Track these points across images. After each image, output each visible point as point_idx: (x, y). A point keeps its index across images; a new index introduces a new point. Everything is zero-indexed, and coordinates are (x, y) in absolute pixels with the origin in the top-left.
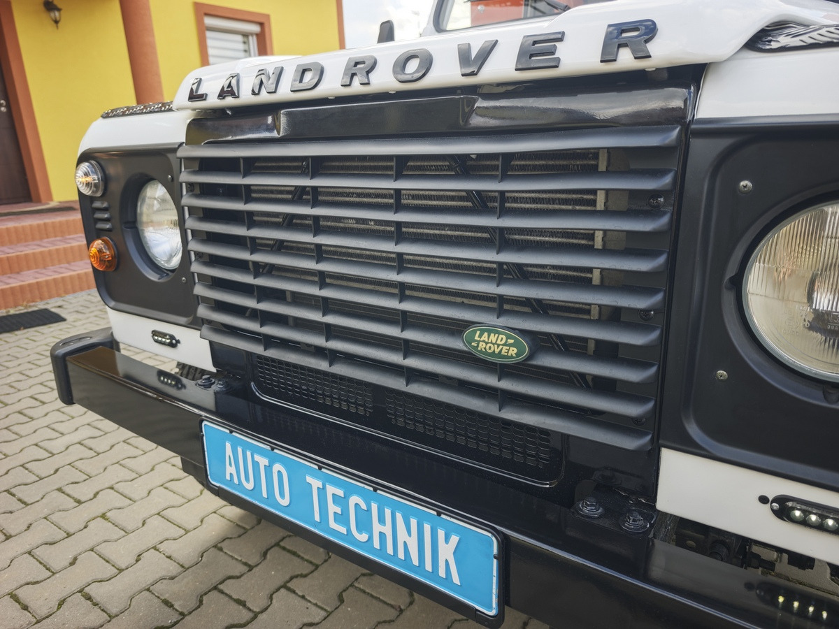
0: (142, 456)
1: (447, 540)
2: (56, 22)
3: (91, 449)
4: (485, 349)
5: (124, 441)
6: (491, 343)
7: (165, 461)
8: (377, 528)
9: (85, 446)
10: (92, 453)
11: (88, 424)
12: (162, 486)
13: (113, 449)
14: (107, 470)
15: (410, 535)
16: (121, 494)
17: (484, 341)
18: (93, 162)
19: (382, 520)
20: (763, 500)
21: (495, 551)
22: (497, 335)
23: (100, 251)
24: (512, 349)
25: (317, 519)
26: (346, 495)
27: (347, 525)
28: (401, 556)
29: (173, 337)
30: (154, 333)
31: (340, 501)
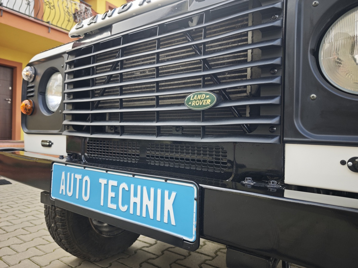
0: (29, 235)
1: (169, 197)
3: (4, 230)
4: (195, 104)
5: (22, 228)
6: (198, 100)
7: (40, 237)
8: (133, 199)
9: (2, 229)
10: (5, 232)
11: (7, 221)
12: (35, 247)
13: (15, 231)
14: (9, 239)
15: (149, 200)
16: (13, 249)
17: (195, 100)
18: (32, 67)
19: (135, 195)
20: (343, 163)
21: (195, 196)
22: (201, 95)
23: (26, 105)
24: (208, 100)
25: (102, 204)
26: (119, 185)
27: (117, 203)
28: (144, 215)
29: (50, 142)
30: (43, 141)
31: (115, 189)
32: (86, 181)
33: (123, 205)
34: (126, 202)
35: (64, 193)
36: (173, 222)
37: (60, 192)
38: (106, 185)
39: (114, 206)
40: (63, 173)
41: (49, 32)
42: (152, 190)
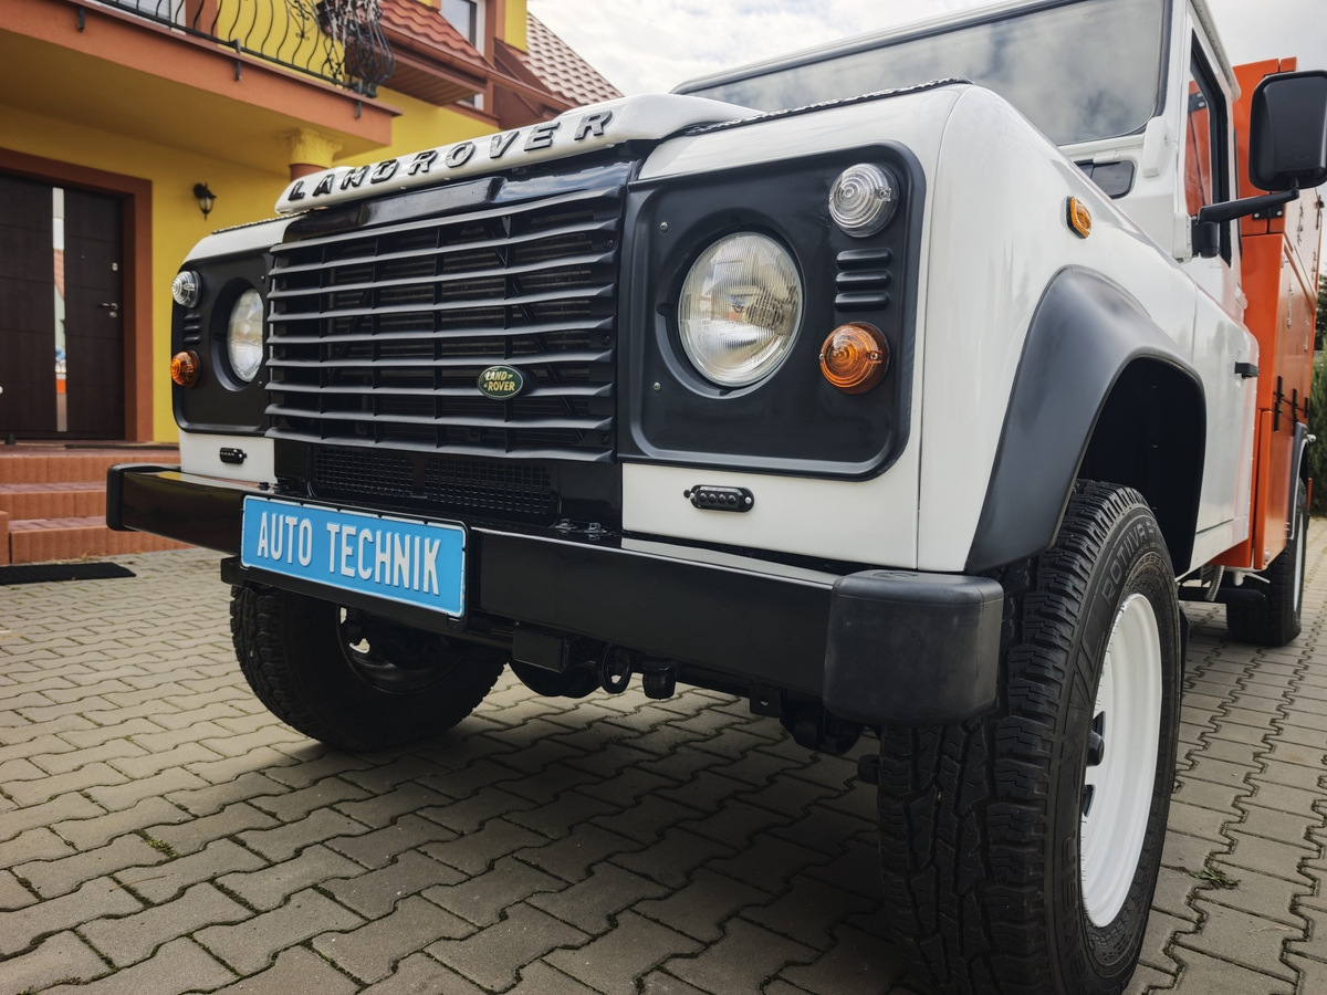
0: (196, 696)
1: (431, 549)
2: (206, 212)
3: (130, 685)
4: (493, 388)
6: (498, 381)
8: (380, 557)
9: (123, 682)
10: (130, 689)
11: (134, 665)
12: (210, 721)
13: (159, 687)
14: (144, 703)
15: (404, 556)
16: (155, 723)
17: (492, 380)
18: (195, 273)
19: (383, 550)
20: (685, 492)
21: (464, 544)
22: (501, 372)
23: (183, 363)
24: (511, 384)
25: (332, 570)
26: (358, 531)
27: (355, 566)
28: (396, 583)
29: (240, 451)
30: (223, 450)
31: (352, 539)
32: (306, 528)
33: (365, 568)
34: (369, 561)
35: (266, 555)
36: (436, 591)
37: (259, 554)
38: (339, 534)
39: (350, 572)
40: (264, 515)
41: (237, 79)
42: (407, 538)
